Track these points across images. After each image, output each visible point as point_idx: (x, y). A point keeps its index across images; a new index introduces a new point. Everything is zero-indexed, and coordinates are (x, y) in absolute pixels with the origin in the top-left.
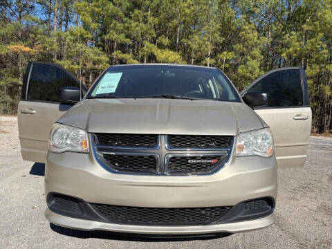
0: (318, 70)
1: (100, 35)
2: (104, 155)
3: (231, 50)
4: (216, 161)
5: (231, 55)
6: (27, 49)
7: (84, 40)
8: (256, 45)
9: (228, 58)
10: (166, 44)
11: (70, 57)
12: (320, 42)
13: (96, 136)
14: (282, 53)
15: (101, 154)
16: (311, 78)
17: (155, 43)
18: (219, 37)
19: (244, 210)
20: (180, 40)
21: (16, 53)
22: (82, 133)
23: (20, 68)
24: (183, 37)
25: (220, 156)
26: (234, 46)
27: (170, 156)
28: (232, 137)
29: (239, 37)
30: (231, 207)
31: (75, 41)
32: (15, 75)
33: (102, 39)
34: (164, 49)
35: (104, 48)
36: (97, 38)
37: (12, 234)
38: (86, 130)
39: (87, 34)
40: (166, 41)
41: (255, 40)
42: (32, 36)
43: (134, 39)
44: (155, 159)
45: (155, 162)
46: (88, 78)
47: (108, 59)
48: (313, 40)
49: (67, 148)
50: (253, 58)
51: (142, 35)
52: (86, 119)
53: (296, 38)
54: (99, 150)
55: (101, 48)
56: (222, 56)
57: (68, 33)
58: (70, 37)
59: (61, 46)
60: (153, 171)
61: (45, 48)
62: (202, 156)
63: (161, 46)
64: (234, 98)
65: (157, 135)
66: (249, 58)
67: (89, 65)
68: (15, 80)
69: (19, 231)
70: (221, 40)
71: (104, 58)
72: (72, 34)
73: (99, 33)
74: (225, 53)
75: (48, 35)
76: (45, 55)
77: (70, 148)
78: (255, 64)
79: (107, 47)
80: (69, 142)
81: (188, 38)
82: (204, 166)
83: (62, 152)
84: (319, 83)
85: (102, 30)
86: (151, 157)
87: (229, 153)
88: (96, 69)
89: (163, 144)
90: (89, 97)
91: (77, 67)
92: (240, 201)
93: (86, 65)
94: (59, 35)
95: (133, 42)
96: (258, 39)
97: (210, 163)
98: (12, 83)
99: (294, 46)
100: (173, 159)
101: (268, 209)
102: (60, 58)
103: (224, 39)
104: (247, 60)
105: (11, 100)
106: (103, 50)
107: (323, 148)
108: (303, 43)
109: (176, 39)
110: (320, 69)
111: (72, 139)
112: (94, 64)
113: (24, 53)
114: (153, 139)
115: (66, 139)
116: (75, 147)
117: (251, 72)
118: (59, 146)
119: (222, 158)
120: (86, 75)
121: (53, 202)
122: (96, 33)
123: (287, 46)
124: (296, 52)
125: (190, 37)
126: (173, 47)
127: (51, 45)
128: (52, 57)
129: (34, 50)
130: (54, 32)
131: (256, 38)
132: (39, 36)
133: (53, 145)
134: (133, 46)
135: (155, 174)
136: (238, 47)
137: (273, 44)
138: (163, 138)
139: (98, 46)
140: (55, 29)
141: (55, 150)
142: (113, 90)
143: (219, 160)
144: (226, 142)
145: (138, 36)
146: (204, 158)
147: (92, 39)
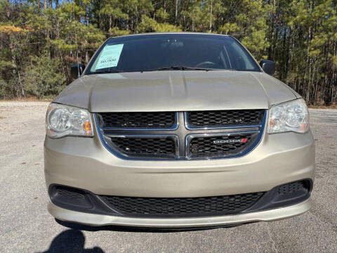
0: (326, 39)
1: (94, 11)
2: (112, 138)
3: (233, 21)
4: (246, 140)
5: (234, 27)
6: (18, 29)
7: (77, 17)
8: (260, 14)
9: (231, 30)
10: (165, 18)
11: (63, 36)
12: (329, 8)
13: (100, 116)
14: (288, 21)
15: (108, 138)
16: (318, 48)
17: (152, 17)
18: (220, 8)
19: (278, 195)
20: (178, 12)
21: (6, 35)
22: (84, 113)
23: (12, 51)
24: (182, 9)
25: (250, 135)
26: (237, 17)
27: (192, 137)
28: (263, 112)
29: (242, 7)
30: (264, 193)
31: (67, 18)
32: (7, 57)
33: (95, 15)
34: (163, 23)
35: (98, 24)
36: (90, 13)
37: (14, 229)
38: (89, 110)
39: (80, 10)
40: (164, 14)
41: (260, 9)
42: (21, 14)
43: (130, 14)
44: (173, 141)
45: (174, 145)
46: (84, 58)
47: (104, 37)
48: (321, 6)
49: (68, 132)
50: (258, 28)
51: (138, 9)
52: (88, 96)
53: (303, 4)
54: (106, 132)
55: (96, 25)
56: (224, 28)
57: (60, 9)
58: (62, 14)
59: (53, 24)
60: (172, 155)
61: (36, 28)
62: (229, 135)
63: (159, 20)
64: (252, 68)
65: (174, 113)
66: (253, 28)
67: (85, 44)
68: (8, 63)
69: (21, 225)
70: (223, 10)
71: (100, 35)
72: (64, 10)
73: (92, 8)
74: (228, 24)
75: (39, 13)
76: (37, 35)
77: (71, 132)
78: (260, 35)
79: (102, 24)
80: (69, 124)
81: (187, 10)
82: (231, 146)
83: (62, 137)
84: (326, 53)
85: (95, 4)
86: (169, 139)
87: (262, 130)
88: (92, 48)
89: (182, 123)
90: (88, 73)
91: (71, 46)
92: (275, 186)
93: (81, 44)
94: (50, 13)
95: (130, 16)
96: (263, 7)
97: (238, 143)
98: (6, 67)
99: (302, 13)
100: (195, 141)
101: (305, 193)
102: (53, 37)
103: (226, 9)
104: (252, 31)
105: (6, 84)
106: (98, 27)
107: (332, 120)
108: (310, 10)
109: (174, 11)
110: (329, 37)
111: (73, 122)
112: (89, 42)
113: (14, 33)
114: (170, 118)
115: (66, 122)
116: (76, 130)
117: (256, 44)
118: (58, 130)
119: (253, 136)
120: (82, 55)
121: (56, 194)
122: (89, 9)
123: (293, 14)
124: (302, 20)
125: (190, 8)
126: (172, 21)
127: (43, 24)
128: (44, 36)
129: (25, 30)
130: (44, 10)
131: (261, 6)
132: (29, 15)
133: (52, 130)
134: (130, 22)
135: (174, 159)
136: (241, 16)
137: (278, 12)
138: (182, 115)
139: (93, 23)
140: (46, 6)
141: (53, 134)
142: (115, 64)
143: (249, 139)
144: (256, 117)
145: (134, 10)
146: (231, 137)
147: (85, 16)
